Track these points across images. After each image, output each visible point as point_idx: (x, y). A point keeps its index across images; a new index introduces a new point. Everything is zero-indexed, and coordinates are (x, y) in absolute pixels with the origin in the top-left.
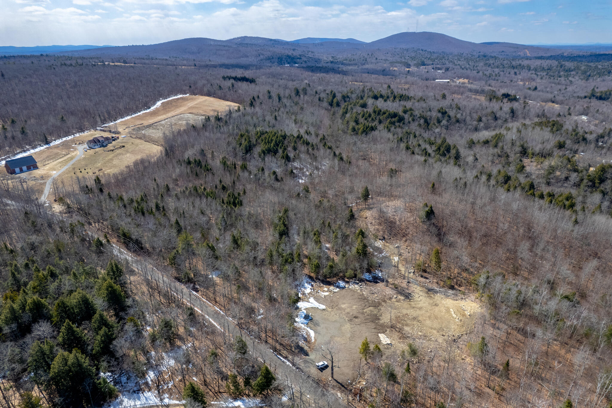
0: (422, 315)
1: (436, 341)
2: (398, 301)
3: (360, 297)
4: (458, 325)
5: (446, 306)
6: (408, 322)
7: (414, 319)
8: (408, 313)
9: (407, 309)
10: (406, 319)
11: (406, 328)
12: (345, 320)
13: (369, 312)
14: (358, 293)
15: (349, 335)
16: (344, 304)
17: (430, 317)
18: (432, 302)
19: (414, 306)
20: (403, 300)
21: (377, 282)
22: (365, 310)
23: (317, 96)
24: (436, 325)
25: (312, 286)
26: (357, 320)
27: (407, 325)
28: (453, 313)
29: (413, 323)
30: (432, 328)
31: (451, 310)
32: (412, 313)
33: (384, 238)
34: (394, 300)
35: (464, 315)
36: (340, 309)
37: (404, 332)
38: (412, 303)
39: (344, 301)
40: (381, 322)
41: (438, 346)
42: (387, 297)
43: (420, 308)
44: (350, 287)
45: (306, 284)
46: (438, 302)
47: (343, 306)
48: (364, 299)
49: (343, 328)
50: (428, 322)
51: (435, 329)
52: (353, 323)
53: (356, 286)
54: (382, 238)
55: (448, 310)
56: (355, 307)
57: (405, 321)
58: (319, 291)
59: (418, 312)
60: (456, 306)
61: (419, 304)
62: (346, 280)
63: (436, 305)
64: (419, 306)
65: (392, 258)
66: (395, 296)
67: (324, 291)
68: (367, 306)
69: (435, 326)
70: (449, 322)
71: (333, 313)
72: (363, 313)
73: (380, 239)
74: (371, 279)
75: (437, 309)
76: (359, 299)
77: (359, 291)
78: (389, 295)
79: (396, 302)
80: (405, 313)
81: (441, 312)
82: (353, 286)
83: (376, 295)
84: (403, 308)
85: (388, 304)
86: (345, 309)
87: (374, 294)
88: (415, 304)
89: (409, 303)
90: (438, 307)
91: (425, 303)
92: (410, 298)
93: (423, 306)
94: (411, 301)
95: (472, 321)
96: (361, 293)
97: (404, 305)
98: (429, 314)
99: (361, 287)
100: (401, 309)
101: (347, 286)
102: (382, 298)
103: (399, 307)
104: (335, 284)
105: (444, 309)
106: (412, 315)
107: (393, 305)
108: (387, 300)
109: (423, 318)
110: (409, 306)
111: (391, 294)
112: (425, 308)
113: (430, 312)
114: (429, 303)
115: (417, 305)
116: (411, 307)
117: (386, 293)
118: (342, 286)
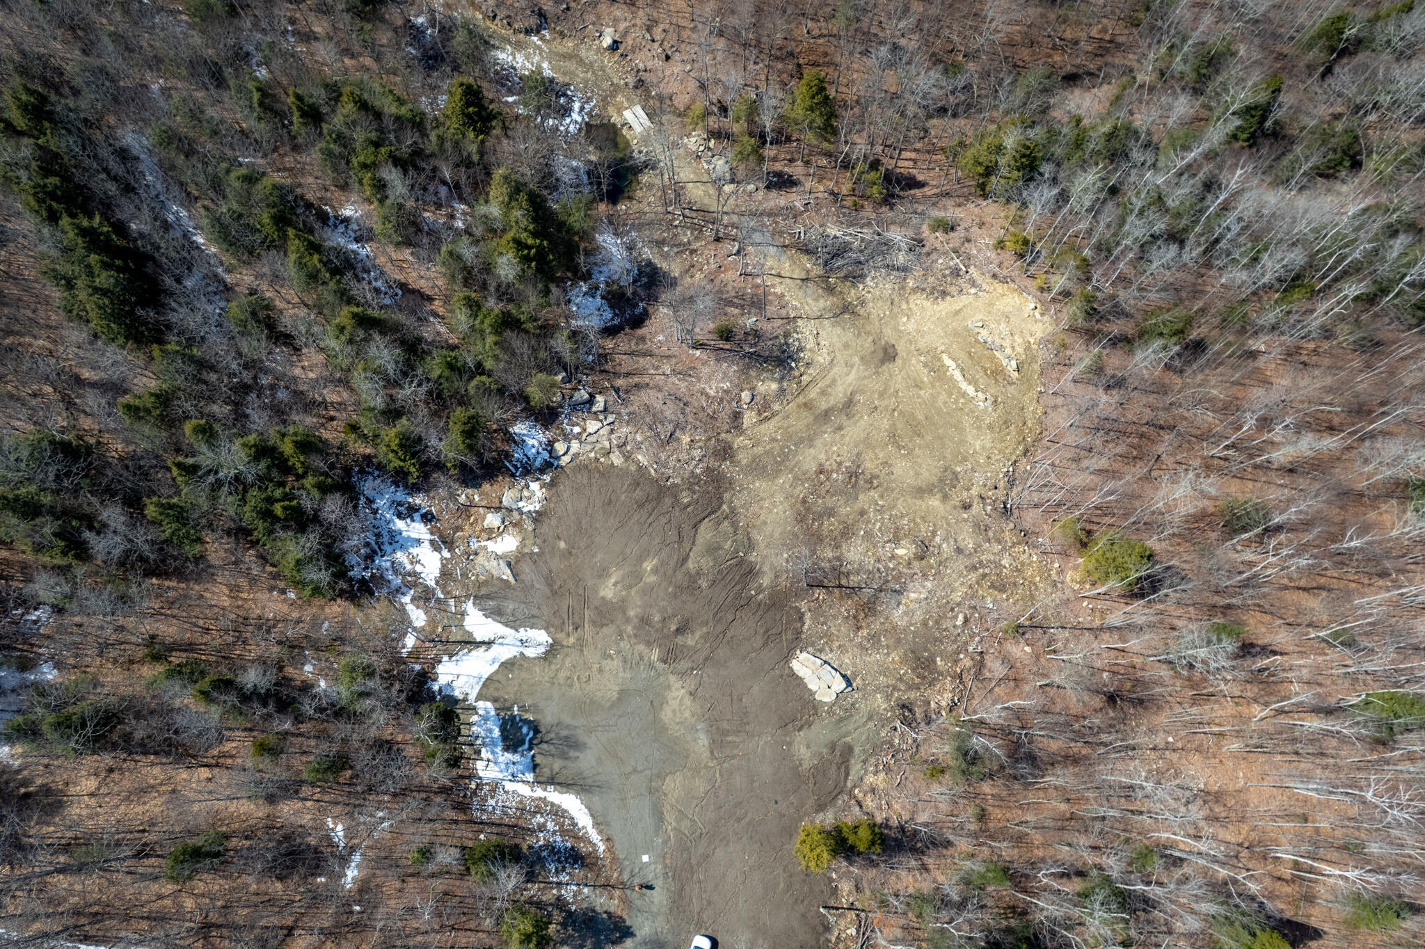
0: (867, 442)
1: (959, 551)
2: (764, 408)
3: (638, 494)
4: (990, 427)
5: (922, 343)
7: (853, 478)
8: (822, 457)
9: (810, 441)
10: (830, 502)
11: (855, 553)
12: (651, 666)
13: (706, 563)
14: (623, 473)
15: (703, 740)
17: (893, 437)
18: (867, 343)
19: (823, 405)
22: (691, 564)
24: (929, 470)
25: (427, 518)
26: (690, 640)
27: (847, 532)
28: (957, 375)
29: (858, 506)
30: (921, 492)
31: (948, 362)
32: (833, 450)
33: (541, 15)
34: (749, 418)
35: (997, 373)
37: (854, 580)
38: (813, 393)
39: (598, 558)
40: (766, 581)
41: (973, 577)
42: (724, 417)
43: (849, 407)
44: (574, 447)
45: (400, 524)
46: (889, 335)
47: (608, 590)
48: (659, 499)
49: (666, 715)
50: (902, 470)
51: (930, 492)
52: (685, 665)
53: (592, 426)
54: (533, 21)
55: (938, 371)
56: (648, 566)
57: (831, 512)
58: (474, 545)
59: (855, 431)
60: (956, 333)
61: (834, 381)
63: (889, 354)
64: (838, 395)
65: (615, 119)
66: (746, 396)
67: (491, 534)
68: (686, 528)
70: (958, 427)
71: (591, 655)
72: (693, 585)
73: (528, 32)
74: (608, 313)
75: (896, 374)
76: (641, 506)
77: (617, 459)
78: (722, 400)
79: (764, 427)
80: (814, 468)
81: (918, 386)
82: (577, 430)
83: (686, 439)
84: (795, 445)
85: (743, 458)
86: (622, 606)
87: (678, 439)
88: (823, 393)
89: (801, 400)
90: (899, 361)
91: (852, 366)
92: (793, 364)
93: (850, 385)
94: (804, 383)
95: (1030, 388)
96: (633, 468)
97: (792, 421)
98: (885, 424)
99: (611, 418)
100: (794, 456)
101: (560, 447)
102: (709, 439)
103: (782, 448)
104: (508, 456)
105: (921, 365)
106: (840, 464)
107: (759, 450)
108: (729, 437)
109: (876, 455)
110: (811, 419)
111: (727, 392)
112: (862, 392)
113: (886, 407)
114: (862, 358)
115: (830, 395)
116: (816, 419)
117: (708, 396)
118: (538, 453)
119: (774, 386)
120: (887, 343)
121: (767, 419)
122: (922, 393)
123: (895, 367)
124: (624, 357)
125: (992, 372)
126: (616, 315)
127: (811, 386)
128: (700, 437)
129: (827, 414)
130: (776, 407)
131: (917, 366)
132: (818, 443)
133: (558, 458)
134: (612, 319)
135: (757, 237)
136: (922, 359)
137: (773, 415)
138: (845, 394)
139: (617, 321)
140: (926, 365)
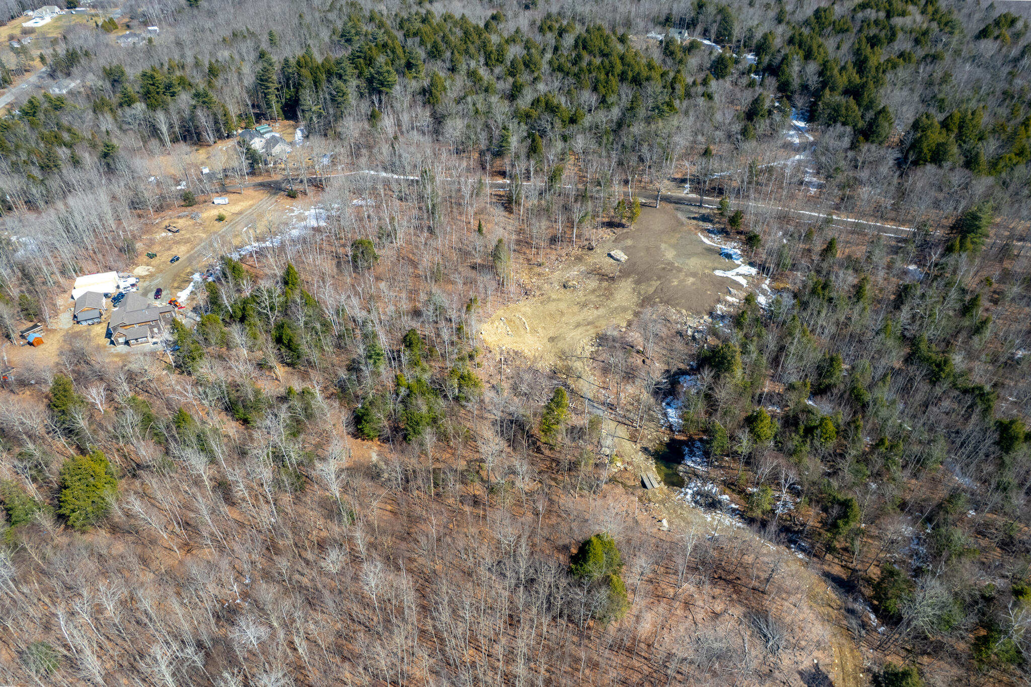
0: (574, 314)
6: (592, 297)
7: (585, 305)
10: (597, 299)
11: (594, 285)
12: (678, 262)
13: (652, 283)
14: (683, 307)
15: (663, 247)
16: (693, 284)
18: (560, 345)
22: (659, 282)
26: (663, 266)
27: (594, 291)
28: (526, 325)
29: (587, 297)
30: (558, 300)
32: (590, 314)
35: (510, 321)
36: (694, 275)
37: (596, 277)
39: (694, 287)
40: (631, 279)
43: (578, 325)
46: (549, 345)
47: (692, 279)
48: (668, 300)
49: (674, 253)
51: (554, 300)
52: (666, 261)
55: (534, 329)
56: (676, 283)
59: (580, 318)
60: (520, 336)
63: (552, 339)
64: (580, 330)
65: (665, 487)
69: (554, 304)
70: (533, 315)
71: (699, 267)
72: (659, 278)
76: (676, 299)
86: (687, 275)
92: (598, 340)
123: (551, 335)
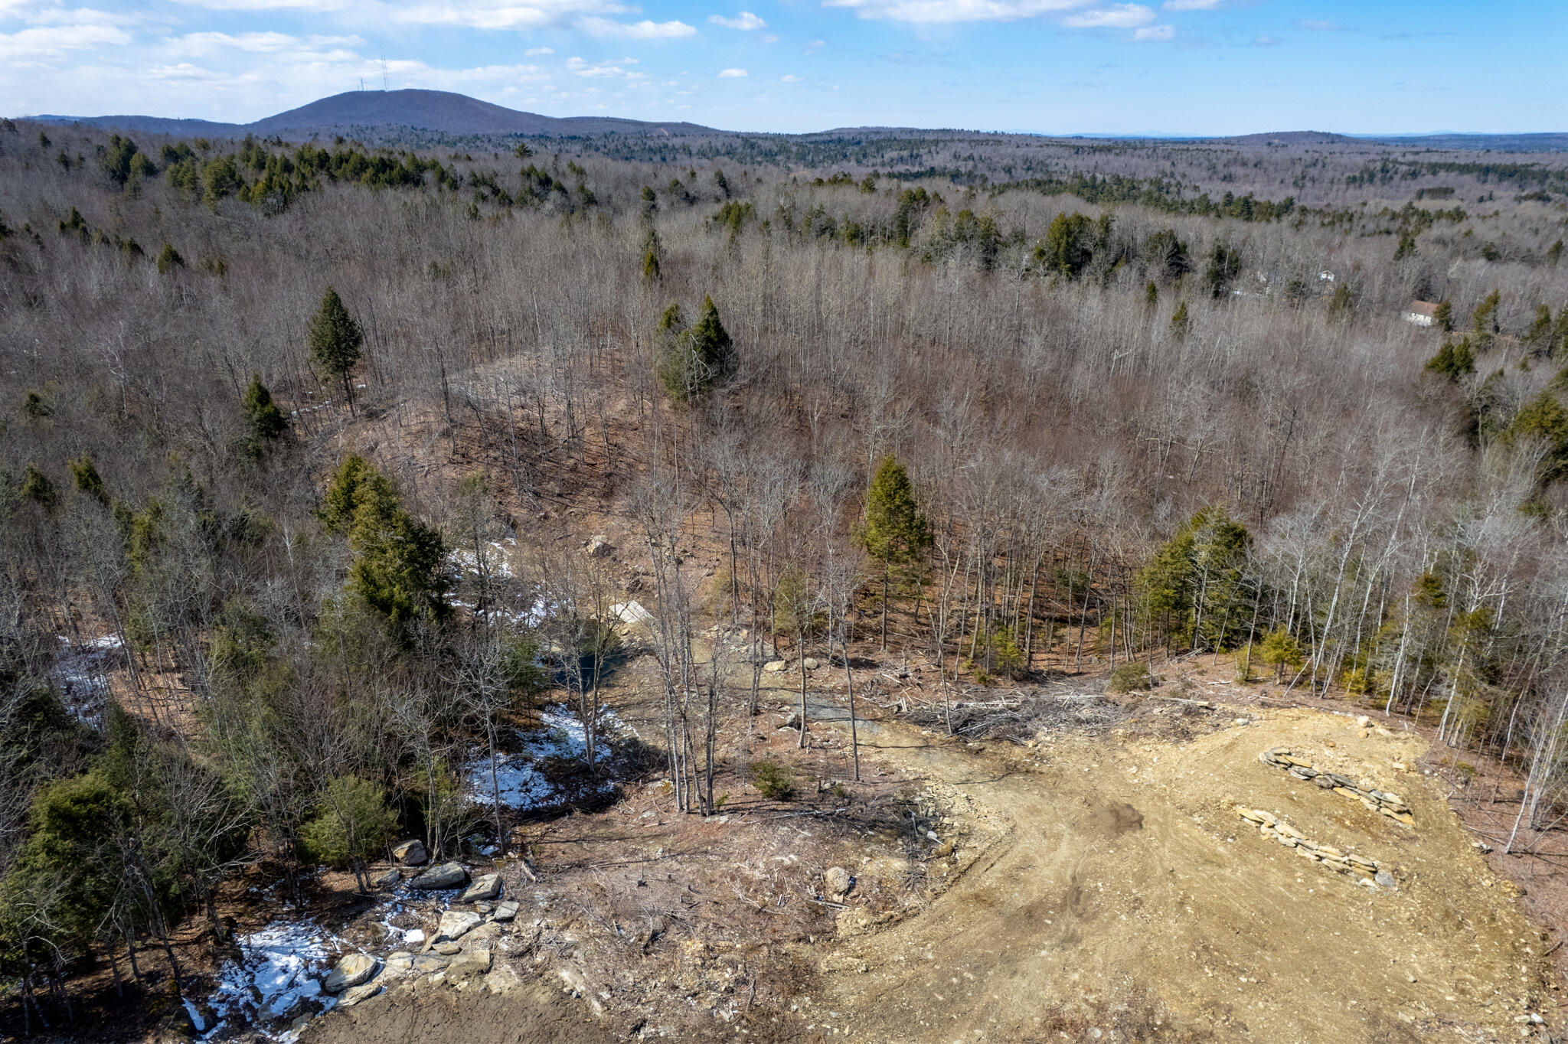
2: (882, 903)
4: (1418, 926)
5: (1185, 797)
8: (1050, 995)
9: (1011, 963)
19: (1018, 898)
20: (915, 880)
21: (602, 803)
23: (53, 152)
24: (1332, 1019)
33: (510, 522)
34: (849, 920)
35: (1366, 823)
38: (988, 879)
42: (790, 912)
43: (1078, 902)
44: (397, 964)
53: (454, 922)
54: (497, 526)
55: (1239, 836)
60: (1243, 772)
61: (1026, 865)
62: (339, 882)
63: (1127, 819)
65: (597, 615)
66: (836, 877)
70: (1346, 929)
74: (542, 789)
75: (1155, 846)
77: (503, 981)
78: (780, 885)
79: (887, 938)
80: (1036, 1020)
81: (1212, 860)
82: (414, 936)
83: (693, 947)
84: (975, 970)
85: (848, 992)
87: (673, 947)
88: (1011, 878)
89: (963, 888)
90: (1152, 828)
91: (1058, 837)
92: (932, 835)
93: (1065, 865)
94: (963, 863)
95: (1455, 843)
96: (542, 997)
97: (954, 924)
98: (1174, 927)
99: (504, 910)
100: (978, 992)
101: (354, 966)
102: (755, 948)
103: (943, 976)
104: (201, 987)
105: (1197, 832)
106: (1100, 1008)
107: (888, 978)
108: (805, 951)
109: (1184, 991)
110: (998, 922)
111: (791, 870)
112: (1097, 875)
113: (1162, 900)
114: (1074, 825)
115: (1026, 881)
116: (1011, 921)
117: (747, 882)
118: (292, 984)
119: (899, 864)
120: (1114, 803)
121: (893, 922)
122: (1227, 872)
123: (1148, 836)
124: (562, 846)
125: (1356, 822)
126: (557, 791)
127: (980, 867)
128: (730, 942)
129: (1032, 915)
130: (911, 901)
131: (1191, 830)
132: (1031, 965)
133: (339, 991)
134: (550, 797)
135: (828, 713)
136: (1197, 819)
137: (907, 915)
138: (1059, 879)
139: (559, 801)
140: (1208, 828)
